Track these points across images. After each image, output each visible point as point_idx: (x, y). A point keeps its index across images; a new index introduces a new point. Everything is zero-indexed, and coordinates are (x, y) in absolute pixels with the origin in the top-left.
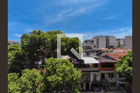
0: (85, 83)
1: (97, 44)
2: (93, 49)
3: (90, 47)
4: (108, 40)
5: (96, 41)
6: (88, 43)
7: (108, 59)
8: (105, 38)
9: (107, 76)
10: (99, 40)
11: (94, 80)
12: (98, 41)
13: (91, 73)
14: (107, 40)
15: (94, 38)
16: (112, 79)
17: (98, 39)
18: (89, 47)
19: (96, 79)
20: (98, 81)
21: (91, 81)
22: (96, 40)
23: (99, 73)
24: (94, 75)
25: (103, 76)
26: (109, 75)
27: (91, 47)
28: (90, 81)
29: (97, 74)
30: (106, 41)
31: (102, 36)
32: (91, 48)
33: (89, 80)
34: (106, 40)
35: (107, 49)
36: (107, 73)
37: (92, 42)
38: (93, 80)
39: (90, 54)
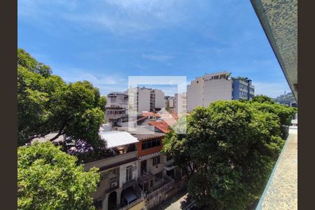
0: (108, 195)
3: (122, 108)
6: (117, 99)
11: (127, 179)
13: (122, 167)
16: (157, 167)
18: (118, 108)
19: (131, 177)
20: (134, 180)
21: (121, 185)
23: (137, 162)
24: (127, 170)
26: (153, 160)
27: (124, 110)
28: (118, 187)
29: (133, 165)
32: (124, 112)
33: (116, 185)
36: (151, 158)
37: (126, 97)
38: (125, 181)
39: (121, 124)
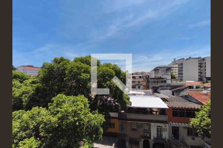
0: (143, 140)
1: (179, 74)
2: (169, 82)
3: (163, 79)
4: (203, 65)
5: (177, 69)
6: (160, 71)
7: (190, 101)
8: (198, 62)
9: (183, 133)
10: (184, 66)
11: (158, 136)
12: (182, 68)
13: (152, 124)
14: (200, 66)
15: (175, 62)
16: (193, 139)
17: (182, 64)
18: (160, 78)
19: (161, 135)
20: (165, 140)
21: (152, 138)
22: (177, 66)
23: (167, 125)
24: (158, 129)
25: (175, 131)
26: (188, 131)
27: (164, 79)
28: (150, 138)
29: (164, 127)
30: (198, 68)
31: (190, 58)
32: (165, 82)
33: (148, 136)
34: (198, 65)
35: (199, 84)
36: (185, 127)
37: (168, 69)
38: (156, 136)
39: (159, 91)
